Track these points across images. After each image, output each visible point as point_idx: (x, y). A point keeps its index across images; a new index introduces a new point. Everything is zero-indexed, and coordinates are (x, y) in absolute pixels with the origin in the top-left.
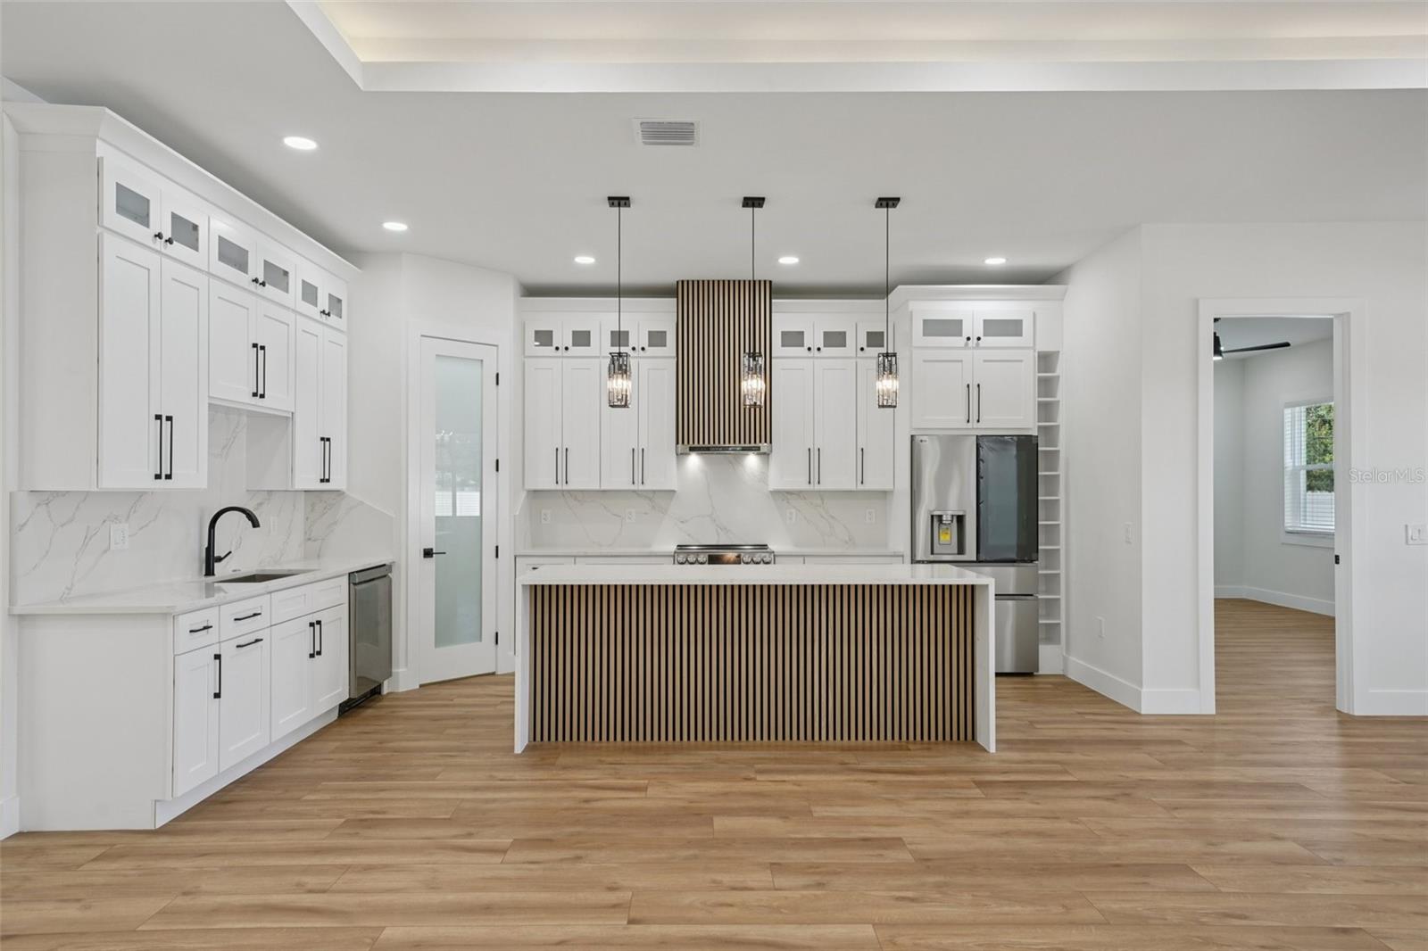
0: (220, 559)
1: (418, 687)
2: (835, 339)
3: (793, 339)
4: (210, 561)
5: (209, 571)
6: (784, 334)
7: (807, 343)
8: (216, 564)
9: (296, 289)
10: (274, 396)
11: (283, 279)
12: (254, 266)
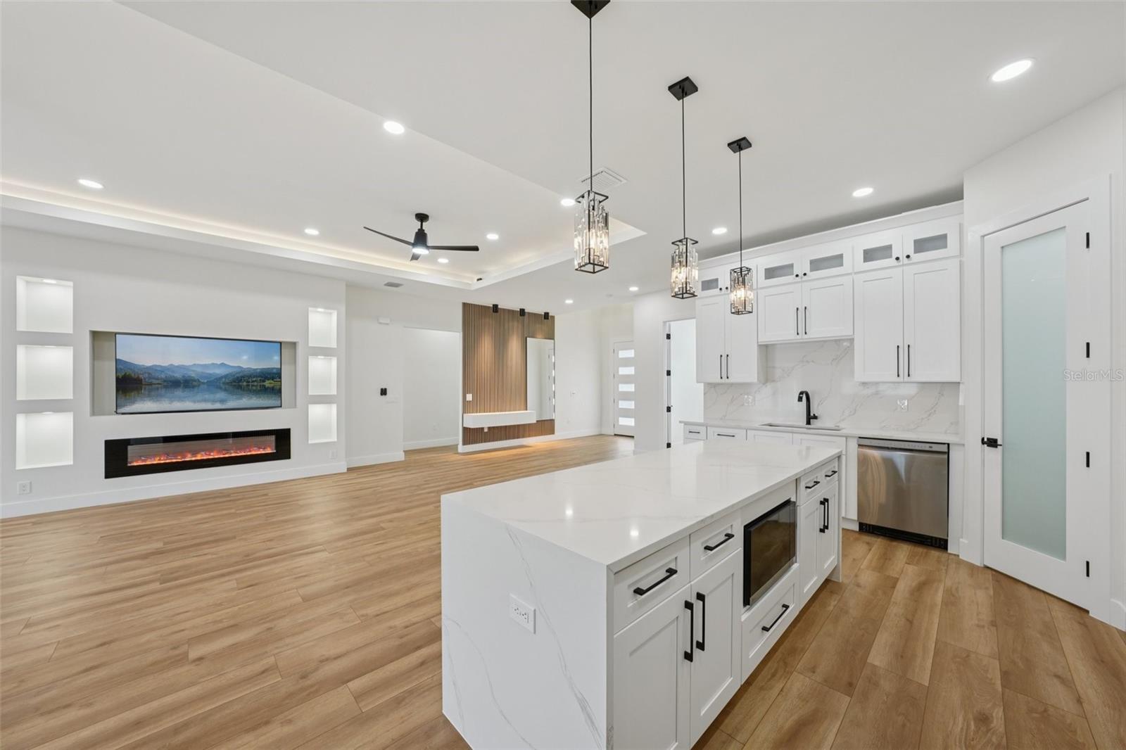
0: (815, 417)
1: (982, 566)
4: (809, 418)
8: (811, 420)
9: (854, 259)
10: (817, 331)
11: (837, 260)
12: (802, 266)
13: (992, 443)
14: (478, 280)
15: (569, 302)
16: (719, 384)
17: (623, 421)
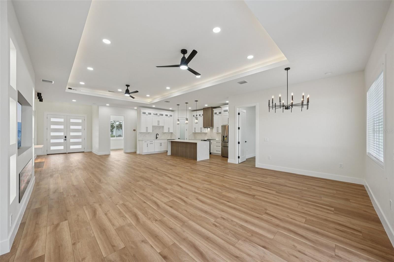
2: (220, 113)
3: (216, 113)
4: (157, 138)
5: (156, 139)
6: (215, 113)
7: (217, 114)
9: (164, 115)
10: (161, 125)
11: (162, 115)
12: (158, 115)
13: (179, 139)
14: (69, 88)
15: (74, 101)
16: (146, 133)
17: (52, 148)
